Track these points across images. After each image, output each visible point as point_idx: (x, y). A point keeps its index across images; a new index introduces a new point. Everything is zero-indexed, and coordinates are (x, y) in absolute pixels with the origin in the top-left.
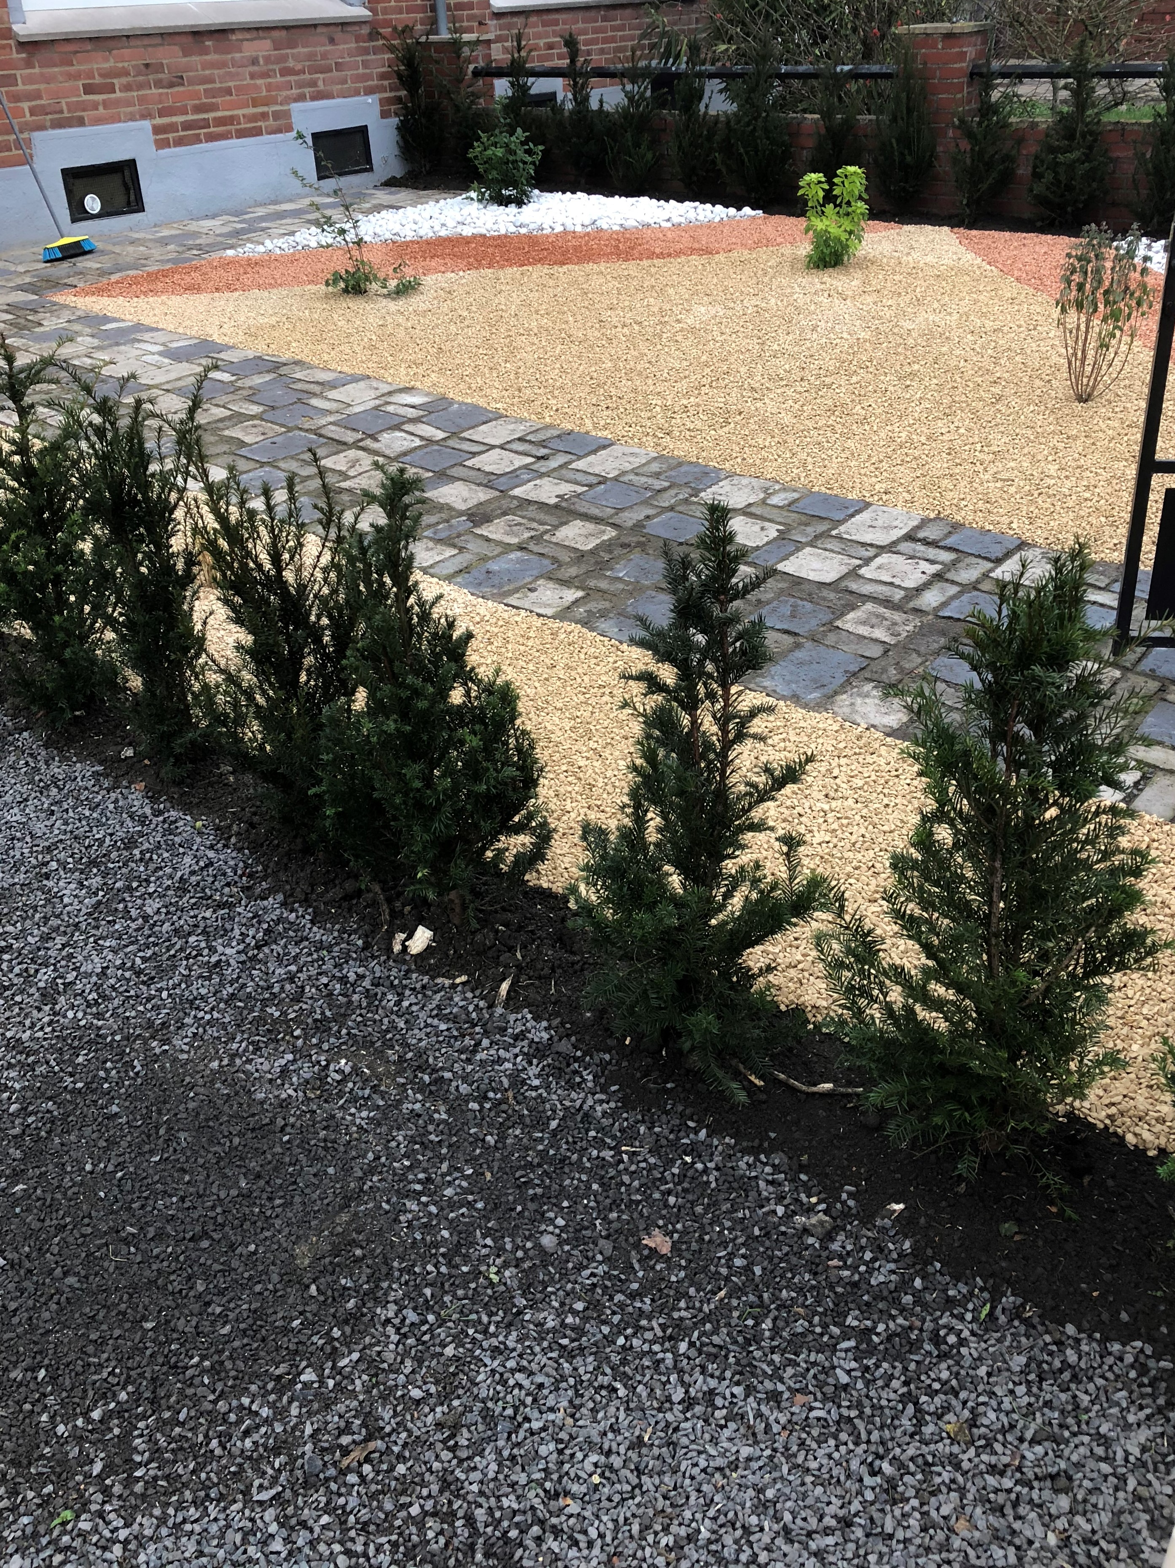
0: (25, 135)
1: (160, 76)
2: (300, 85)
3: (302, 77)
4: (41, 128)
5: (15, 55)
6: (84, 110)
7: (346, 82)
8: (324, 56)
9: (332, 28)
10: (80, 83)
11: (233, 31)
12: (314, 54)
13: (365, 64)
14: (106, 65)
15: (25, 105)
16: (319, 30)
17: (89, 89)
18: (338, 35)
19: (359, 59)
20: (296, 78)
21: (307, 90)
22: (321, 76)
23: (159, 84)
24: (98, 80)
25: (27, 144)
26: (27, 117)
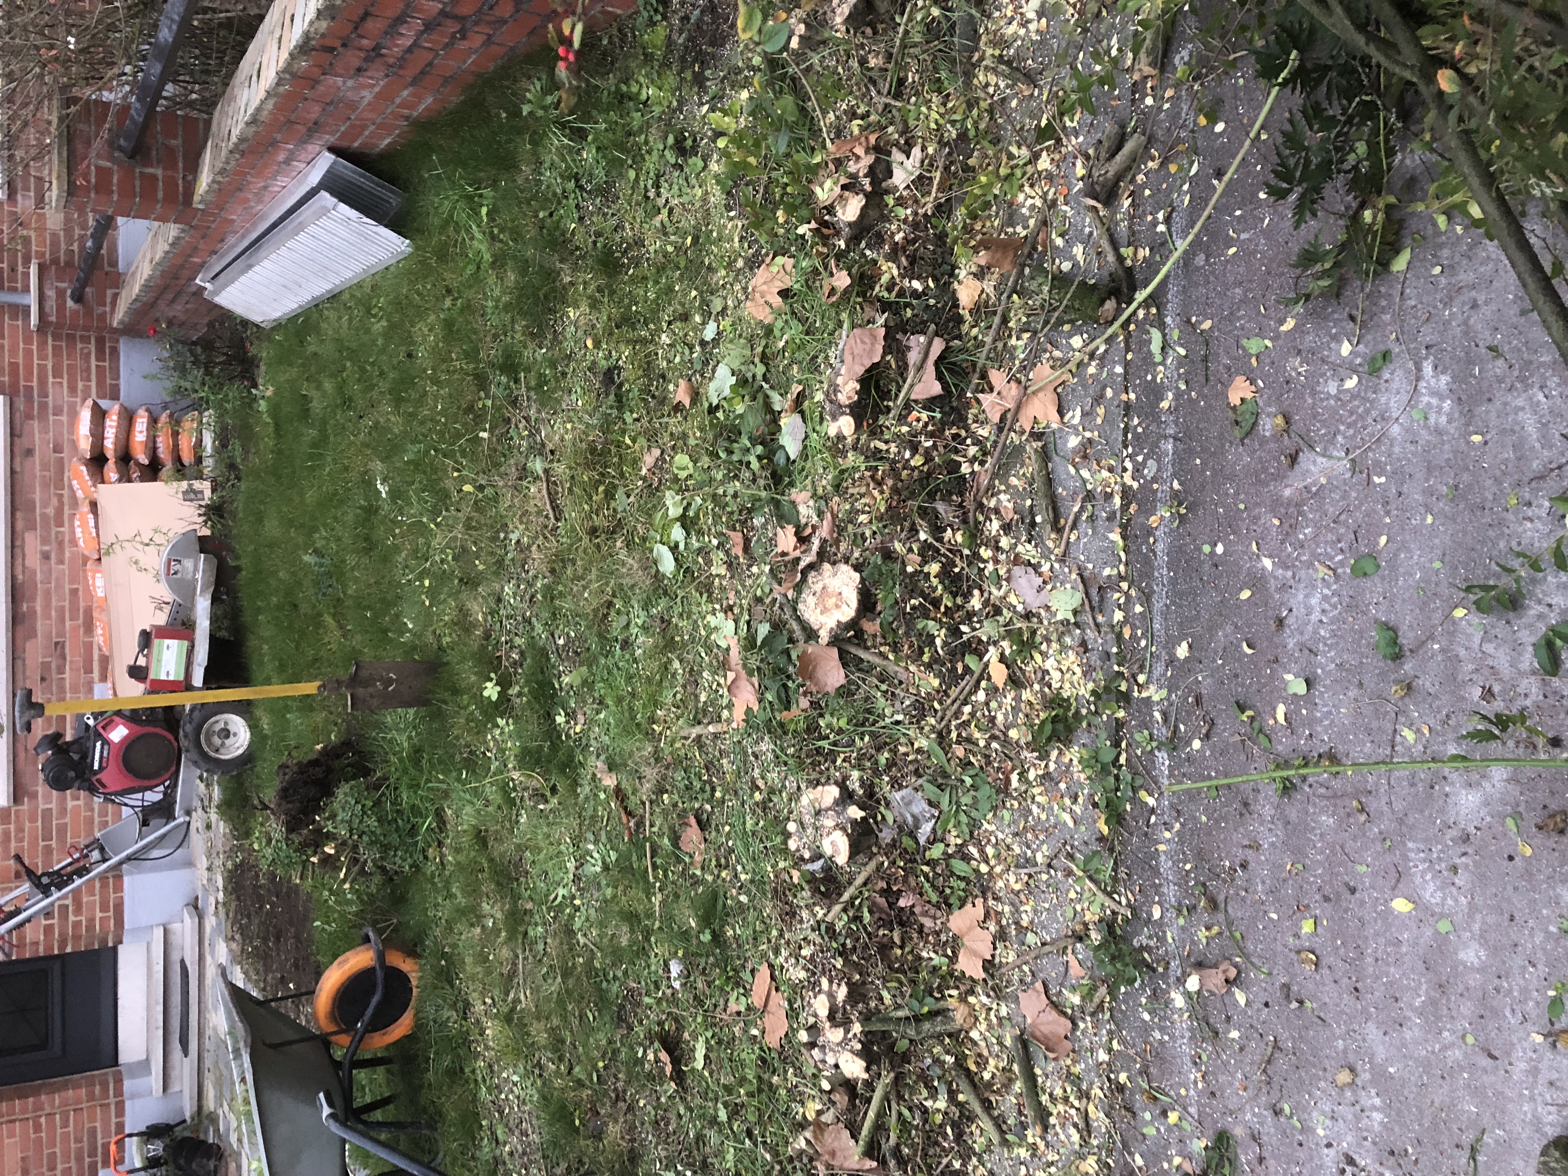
0: (96, 807)
1: (54, 666)
5: (25, 807)
8: (45, 466)
9: (17, 450)
11: (13, 577)
12: (43, 479)
13: (58, 411)
15: (70, 803)
16: (18, 469)
18: (22, 443)
19: (51, 418)
20: (66, 508)
23: (61, 670)
25: (103, 806)
26: (80, 803)
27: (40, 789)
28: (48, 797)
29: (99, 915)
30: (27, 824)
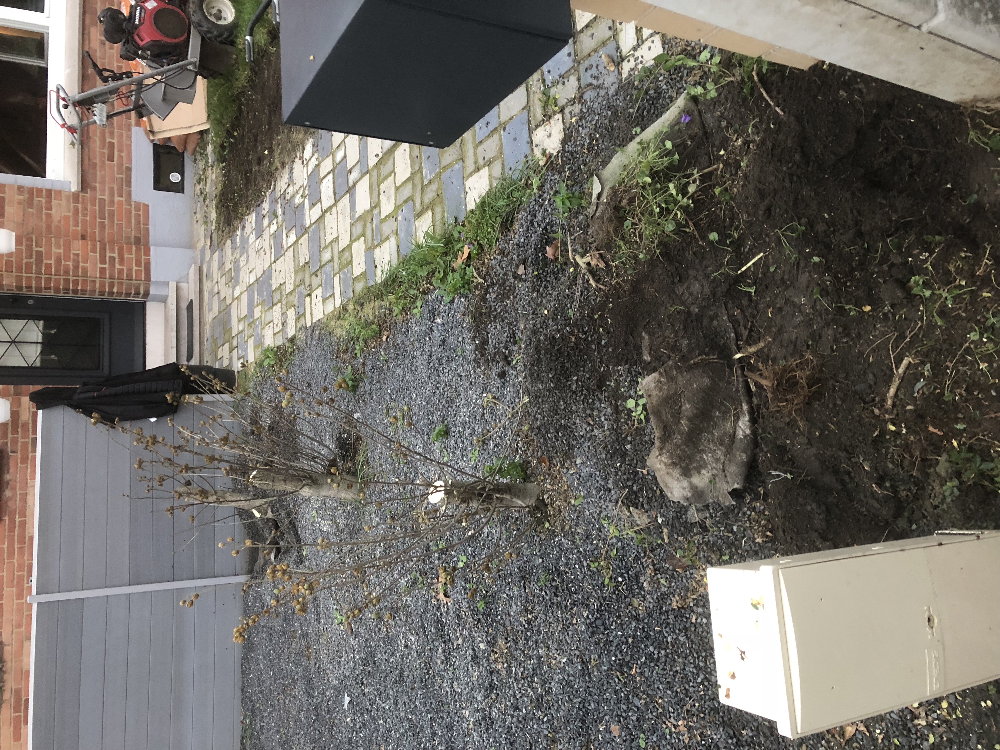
0: (133, 204)
4: (129, 194)
5: (88, 195)
6: (122, 165)
10: (107, 162)
14: (98, 143)
15: (117, 199)
17: (111, 158)
24: (106, 151)
25: (138, 205)
26: (123, 199)
27: (97, 185)
28: (103, 192)
29: (135, 268)
30: (89, 206)
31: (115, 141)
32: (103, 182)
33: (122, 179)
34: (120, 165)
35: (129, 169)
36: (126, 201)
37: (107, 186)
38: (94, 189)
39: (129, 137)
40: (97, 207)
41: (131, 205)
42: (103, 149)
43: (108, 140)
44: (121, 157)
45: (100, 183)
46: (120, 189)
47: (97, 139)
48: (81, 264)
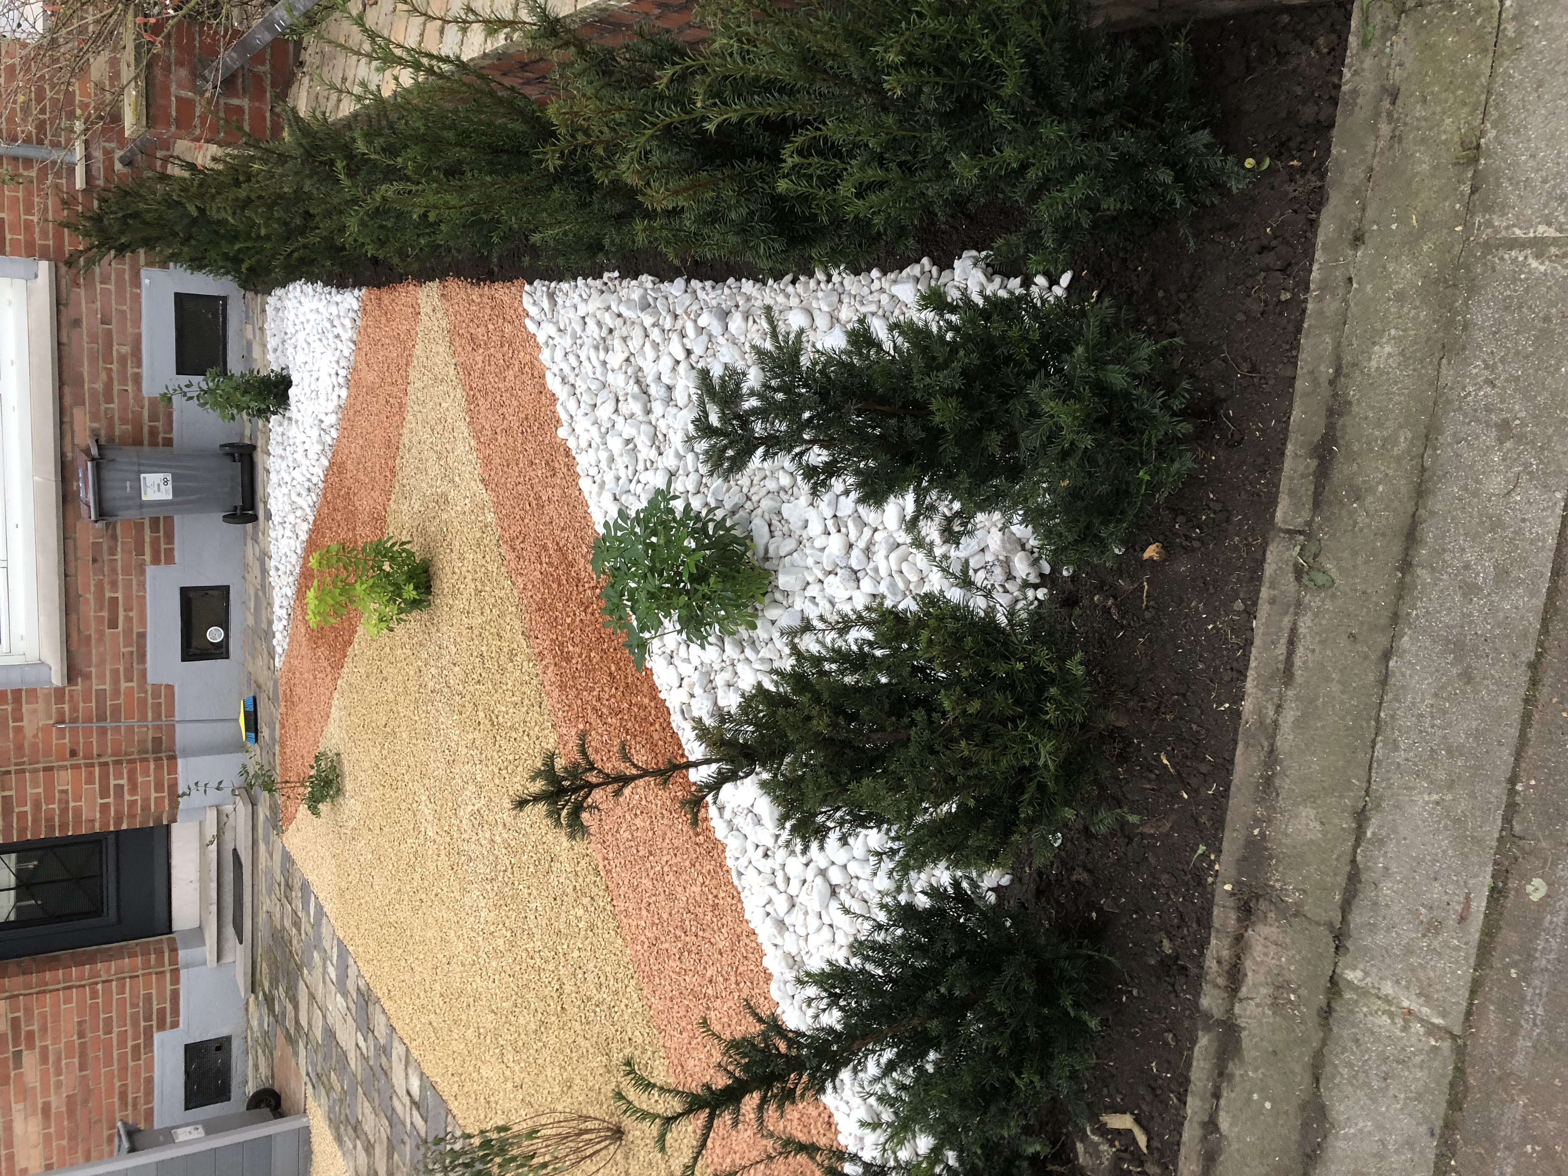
0: (149, 688)
1: (105, 547)
2: (123, 381)
3: (115, 375)
4: (143, 674)
5: (79, 688)
6: (131, 630)
7: (123, 312)
8: (93, 339)
9: (63, 321)
10: (107, 631)
11: (63, 455)
12: (90, 350)
13: (105, 280)
14: (92, 602)
15: (124, 685)
16: (64, 340)
17: (113, 624)
18: (69, 313)
19: (99, 286)
20: (115, 383)
21: (130, 371)
22: (115, 347)
23: (112, 551)
24: (105, 614)
25: (156, 688)
26: (134, 684)
27: (93, 670)
28: (101, 678)
29: (154, 795)
31: (119, 595)
32: (102, 662)
33: (132, 653)
34: (128, 631)
35: (142, 636)
36: (139, 686)
37: (108, 667)
38: (87, 677)
39: (142, 585)
40: (94, 704)
41: (146, 692)
42: (101, 610)
43: (108, 595)
44: (129, 619)
45: (97, 666)
46: (129, 670)
47: (90, 597)
48: (72, 804)
